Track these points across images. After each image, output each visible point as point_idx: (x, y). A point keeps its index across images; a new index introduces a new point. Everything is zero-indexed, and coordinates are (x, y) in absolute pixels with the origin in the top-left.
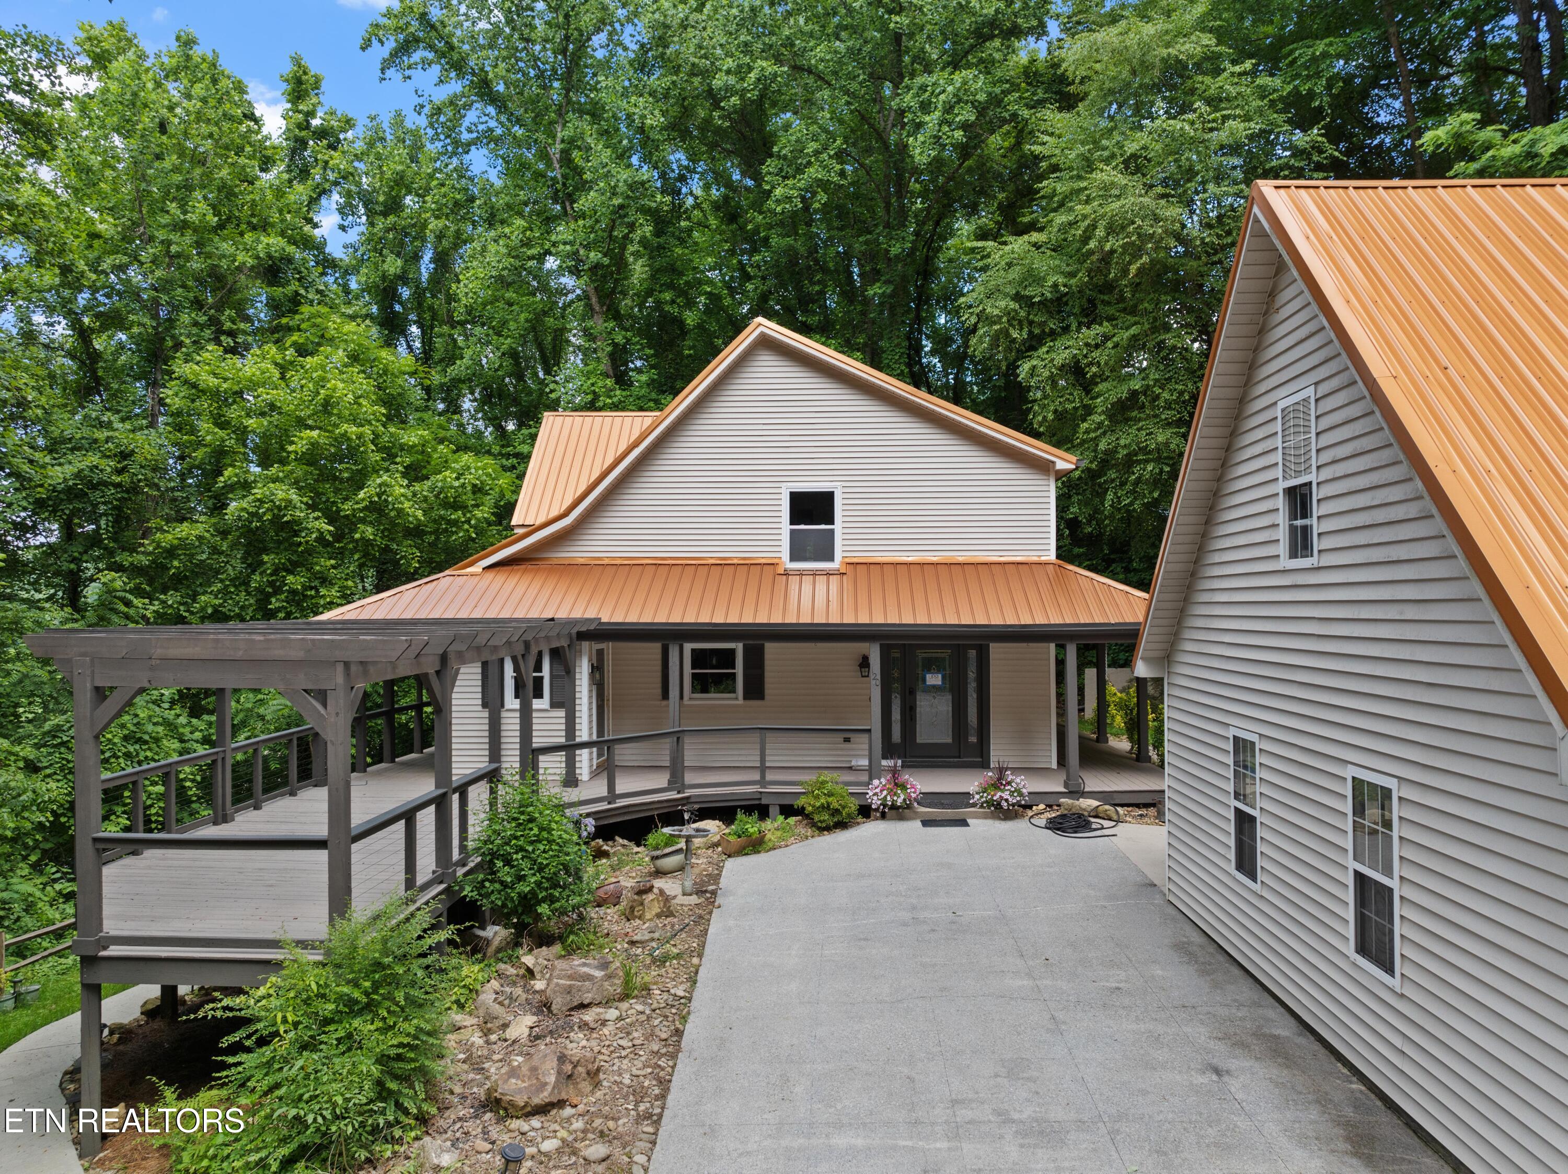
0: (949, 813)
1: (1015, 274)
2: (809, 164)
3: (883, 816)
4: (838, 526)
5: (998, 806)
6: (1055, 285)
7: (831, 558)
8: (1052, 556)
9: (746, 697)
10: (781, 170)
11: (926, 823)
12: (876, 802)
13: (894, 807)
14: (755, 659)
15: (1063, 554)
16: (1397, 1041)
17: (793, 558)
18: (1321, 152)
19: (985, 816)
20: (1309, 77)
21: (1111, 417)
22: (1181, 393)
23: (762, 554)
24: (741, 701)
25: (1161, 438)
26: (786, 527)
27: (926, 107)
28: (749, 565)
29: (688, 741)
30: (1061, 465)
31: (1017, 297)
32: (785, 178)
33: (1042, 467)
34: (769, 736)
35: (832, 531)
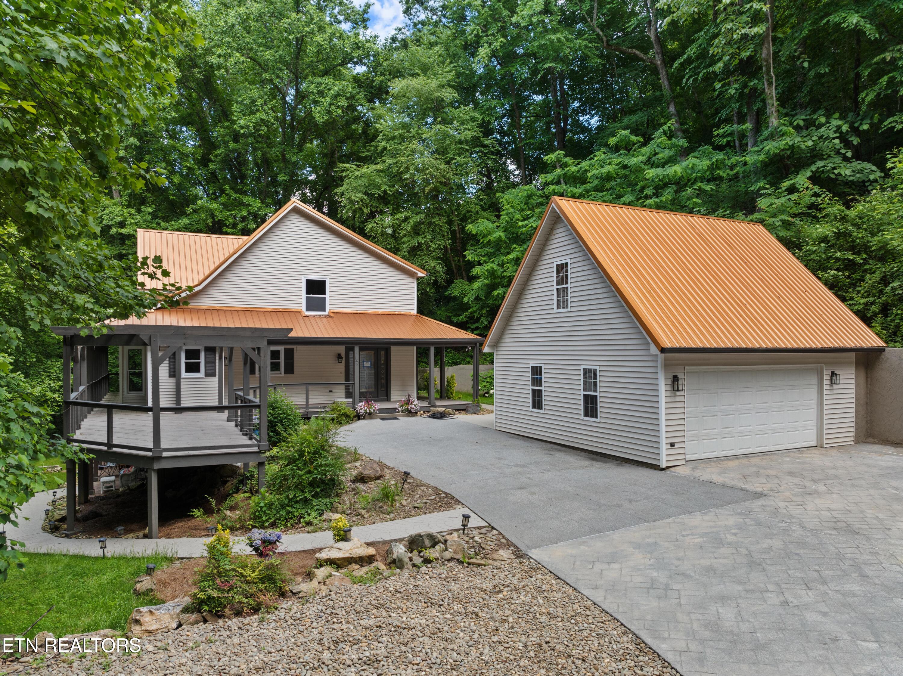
0: (390, 415)
1: (365, 181)
2: (258, 110)
3: (364, 418)
4: (327, 296)
5: (410, 412)
6: (385, 191)
7: (324, 310)
8: (415, 312)
9: (286, 373)
10: (242, 110)
11: (383, 419)
12: (362, 412)
13: (370, 414)
14: (290, 354)
15: (420, 310)
16: (598, 435)
17: (307, 310)
18: (493, 147)
19: (403, 416)
20: (488, 115)
21: (409, 252)
22: (440, 245)
23: (293, 307)
24: (283, 375)
25: (432, 265)
26: (304, 295)
27: (321, 93)
28: (290, 312)
29: (278, 387)
30: (420, 275)
31: (366, 193)
32: (244, 115)
33: (411, 275)
34: (310, 387)
35: (325, 298)
